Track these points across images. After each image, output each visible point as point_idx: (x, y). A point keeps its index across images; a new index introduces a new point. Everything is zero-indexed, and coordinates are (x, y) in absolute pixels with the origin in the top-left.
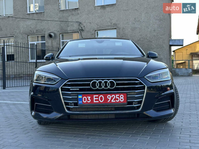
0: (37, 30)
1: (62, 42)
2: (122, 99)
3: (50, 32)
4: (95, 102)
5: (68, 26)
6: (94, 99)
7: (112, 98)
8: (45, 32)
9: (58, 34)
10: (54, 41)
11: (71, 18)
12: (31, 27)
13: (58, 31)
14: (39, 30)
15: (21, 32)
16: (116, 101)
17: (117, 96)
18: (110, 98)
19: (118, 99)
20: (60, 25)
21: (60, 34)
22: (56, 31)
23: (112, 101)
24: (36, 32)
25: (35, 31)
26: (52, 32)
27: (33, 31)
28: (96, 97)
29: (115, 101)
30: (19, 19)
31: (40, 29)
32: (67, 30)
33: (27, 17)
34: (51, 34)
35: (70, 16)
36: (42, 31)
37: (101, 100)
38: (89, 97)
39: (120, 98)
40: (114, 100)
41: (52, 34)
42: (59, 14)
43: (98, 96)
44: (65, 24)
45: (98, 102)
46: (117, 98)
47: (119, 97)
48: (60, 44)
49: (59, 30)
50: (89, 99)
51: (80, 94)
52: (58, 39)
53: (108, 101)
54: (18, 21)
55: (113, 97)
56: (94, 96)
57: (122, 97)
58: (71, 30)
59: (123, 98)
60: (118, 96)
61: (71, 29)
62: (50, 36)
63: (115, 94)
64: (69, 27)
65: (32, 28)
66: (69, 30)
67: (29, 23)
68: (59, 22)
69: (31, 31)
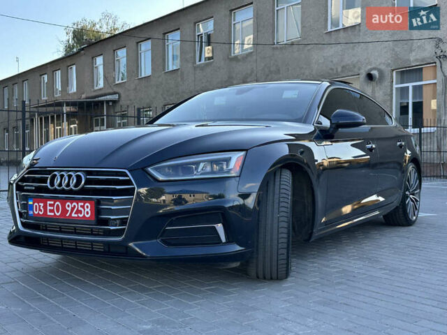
0: (343, 67)
1: (396, 88)
2: (87, 213)
3: (369, 67)
4: (49, 213)
5: (411, 51)
6: (49, 208)
7: (73, 209)
8: (359, 69)
9: (387, 70)
10: (377, 89)
12: (332, 61)
13: (389, 65)
14: (347, 65)
15: (314, 72)
16: (79, 215)
17: (80, 204)
18: (69, 209)
19: (81, 212)
20: (393, 50)
21: (393, 70)
22: (384, 64)
23: (73, 215)
24: (342, 71)
25: (339, 70)
26: (374, 69)
27: (337, 69)
28: (50, 205)
29: (76, 215)
30: (309, 47)
31: (349, 62)
32: (409, 60)
33: (327, 40)
34: (372, 72)
36: (354, 67)
37: (58, 212)
38: (42, 205)
39: (84, 210)
40: (75, 213)
41: (375, 73)
43: (52, 203)
44: (405, 46)
45: (53, 214)
46: (80, 209)
47: (83, 207)
48: (392, 94)
49: (389, 61)
50: (41, 208)
51: (32, 197)
52: (387, 83)
53: (67, 215)
54: (309, 50)
55: (75, 206)
56: (49, 202)
57: (87, 207)
58: (417, 60)
59: (88, 210)
60: (81, 206)
61: (418, 57)
62: (370, 77)
63: (78, 200)
64: (414, 53)
65: (334, 62)
66: (414, 58)
67: (330, 51)
68: (391, 43)
69: (332, 69)
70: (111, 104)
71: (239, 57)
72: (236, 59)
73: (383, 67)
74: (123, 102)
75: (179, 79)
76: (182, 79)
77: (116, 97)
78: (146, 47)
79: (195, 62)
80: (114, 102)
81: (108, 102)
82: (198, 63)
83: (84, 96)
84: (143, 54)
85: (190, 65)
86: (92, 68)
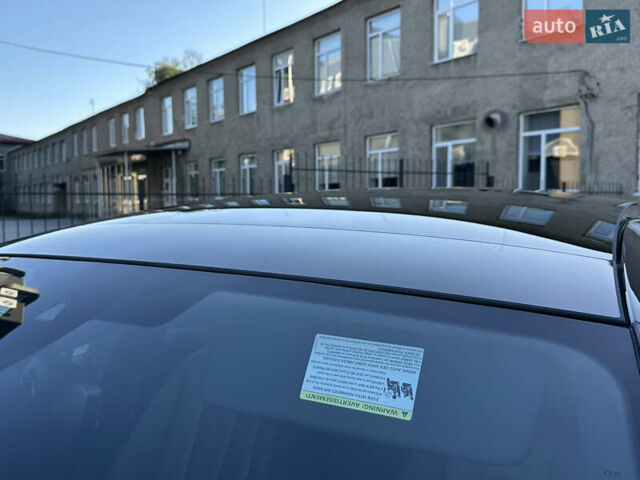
0: (454, 109)
1: (525, 138)
3: (488, 109)
5: (545, 88)
8: (475, 112)
9: (512, 113)
10: (499, 138)
11: (556, 61)
12: (439, 103)
13: (514, 107)
14: (459, 107)
15: (416, 116)
20: (520, 87)
21: (519, 114)
22: (508, 105)
24: (452, 114)
25: (449, 112)
26: (495, 111)
27: (446, 111)
30: (410, 83)
31: (462, 103)
32: (541, 100)
33: (433, 73)
34: (492, 116)
35: (551, 54)
36: (469, 109)
41: (496, 117)
42: (519, 55)
44: (537, 82)
48: (518, 145)
49: (515, 102)
52: (511, 131)
54: (410, 88)
58: (553, 100)
61: (554, 96)
62: (490, 122)
64: (548, 92)
65: (443, 103)
66: (548, 98)
67: (437, 89)
68: (517, 78)
69: (439, 112)
70: (180, 153)
71: (325, 98)
72: (321, 99)
73: (506, 109)
74: (195, 151)
75: (255, 124)
76: (258, 124)
77: (185, 145)
78: (218, 85)
79: (272, 104)
80: (184, 151)
81: (176, 150)
82: (276, 104)
83: (152, 143)
84: (215, 95)
85: (267, 107)
86: (161, 111)
